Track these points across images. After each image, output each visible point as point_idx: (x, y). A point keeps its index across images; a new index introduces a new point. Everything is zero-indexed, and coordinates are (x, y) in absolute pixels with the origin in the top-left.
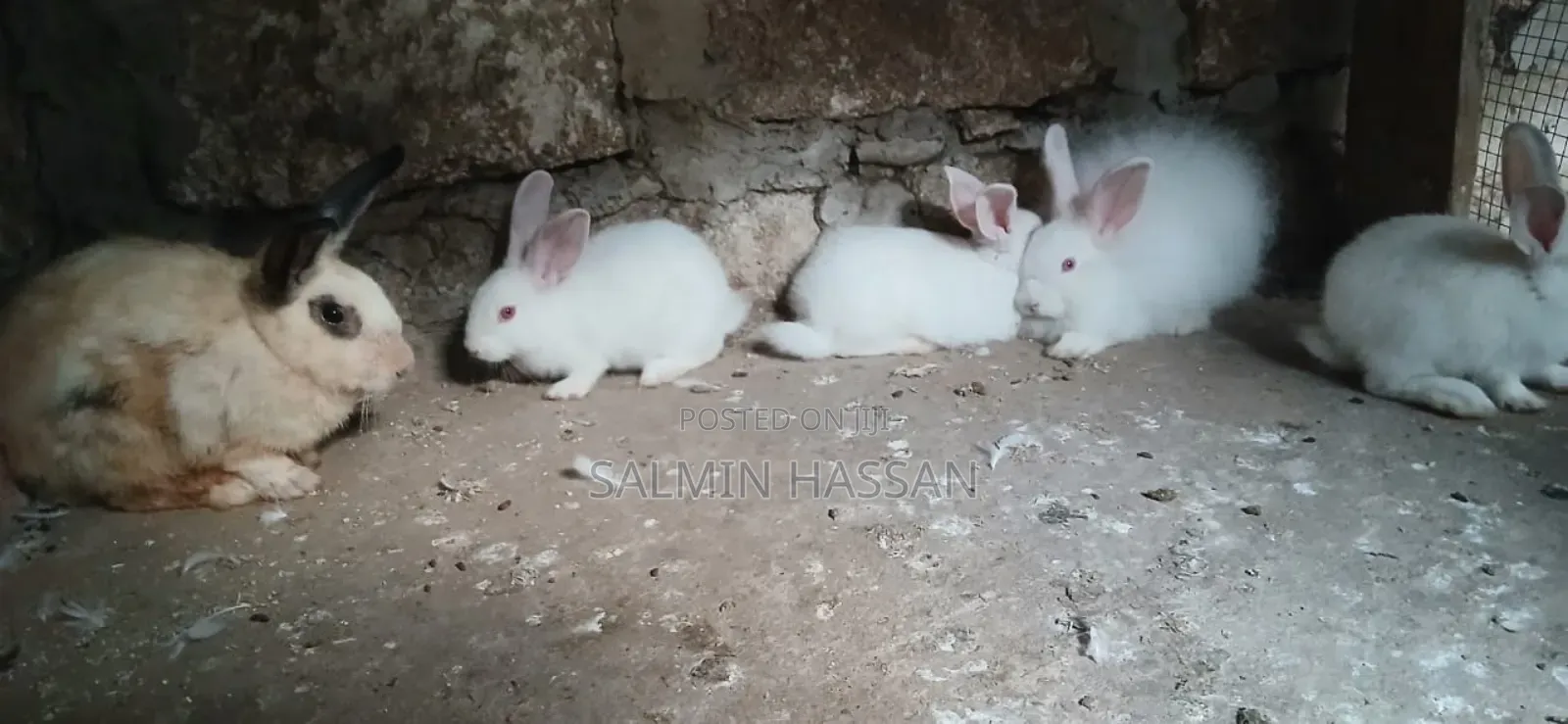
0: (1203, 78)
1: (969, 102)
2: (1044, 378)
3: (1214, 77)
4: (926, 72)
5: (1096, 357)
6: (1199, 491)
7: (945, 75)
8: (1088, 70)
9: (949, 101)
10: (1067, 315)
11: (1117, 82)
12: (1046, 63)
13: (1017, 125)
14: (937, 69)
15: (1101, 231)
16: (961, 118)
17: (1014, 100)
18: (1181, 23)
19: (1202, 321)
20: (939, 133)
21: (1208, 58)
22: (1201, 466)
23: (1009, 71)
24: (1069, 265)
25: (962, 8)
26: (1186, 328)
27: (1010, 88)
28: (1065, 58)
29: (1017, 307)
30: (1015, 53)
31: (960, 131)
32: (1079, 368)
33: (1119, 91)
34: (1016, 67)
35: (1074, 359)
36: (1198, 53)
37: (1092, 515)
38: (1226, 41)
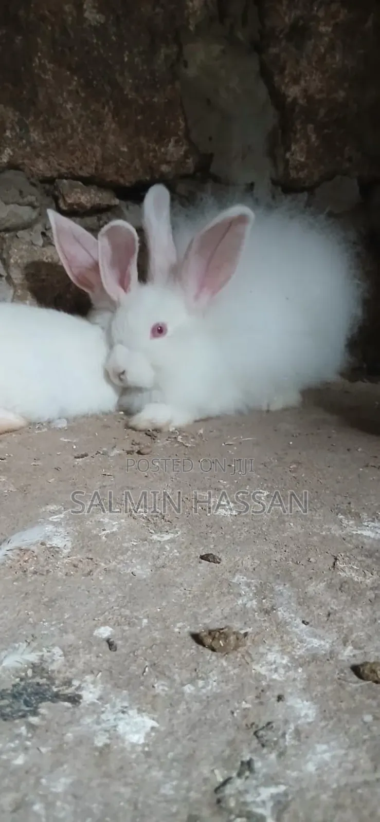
0: (293, 174)
1: (63, 170)
2: (116, 452)
3: (302, 175)
4: (13, 129)
5: (180, 430)
6: (281, 625)
7: (35, 135)
8: (186, 156)
9: (41, 167)
10: (156, 386)
11: (213, 169)
12: (143, 140)
13: (116, 201)
14: (24, 127)
15: (197, 297)
16: (56, 188)
17: (110, 173)
18: (271, 118)
19: (292, 398)
20: (32, 198)
21: (297, 154)
22: (286, 576)
23: (104, 142)
24: (159, 330)
25: (50, 66)
26: (278, 404)
27: (106, 161)
28: (162, 136)
29: (107, 375)
30: (110, 124)
31: (56, 199)
32: (161, 442)
33: (216, 179)
34: (112, 138)
35: (156, 430)
36: (288, 149)
37: (89, 695)
38: (313, 138)
